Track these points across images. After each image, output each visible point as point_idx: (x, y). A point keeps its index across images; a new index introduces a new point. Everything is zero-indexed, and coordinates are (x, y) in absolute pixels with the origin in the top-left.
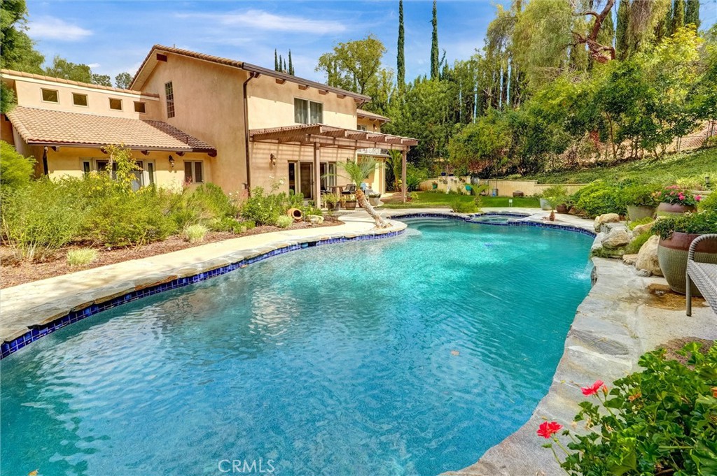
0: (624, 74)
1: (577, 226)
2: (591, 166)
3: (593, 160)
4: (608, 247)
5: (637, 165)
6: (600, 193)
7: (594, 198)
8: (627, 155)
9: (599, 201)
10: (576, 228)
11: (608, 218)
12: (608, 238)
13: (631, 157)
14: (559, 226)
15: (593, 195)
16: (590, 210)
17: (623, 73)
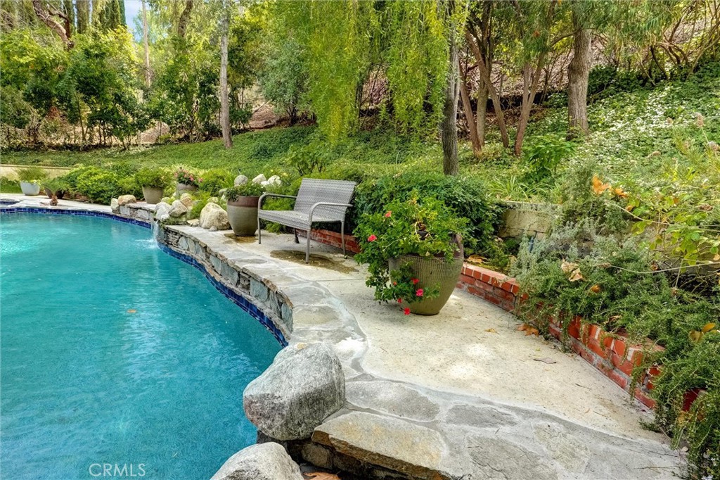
0: (97, 56)
1: (90, 210)
2: (58, 147)
3: (61, 142)
4: (175, 215)
5: (109, 153)
6: (101, 176)
7: (95, 181)
8: (96, 141)
9: (103, 184)
10: (89, 212)
11: (128, 199)
12: (174, 209)
13: (100, 144)
14: (69, 211)
15: (93, 178)
16: (93, 194)
17: (96, 54)
